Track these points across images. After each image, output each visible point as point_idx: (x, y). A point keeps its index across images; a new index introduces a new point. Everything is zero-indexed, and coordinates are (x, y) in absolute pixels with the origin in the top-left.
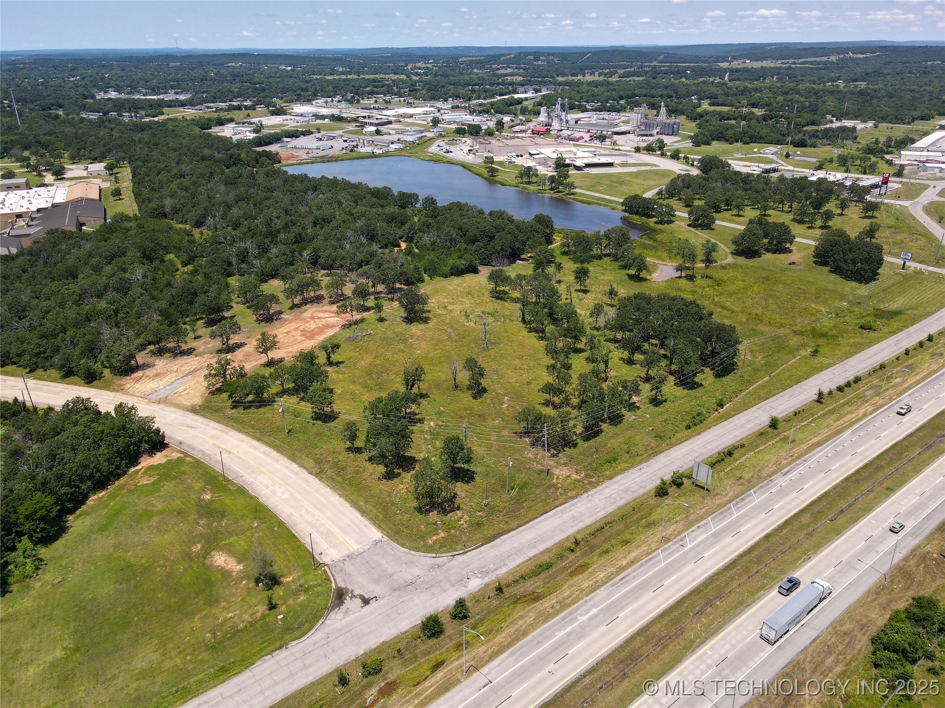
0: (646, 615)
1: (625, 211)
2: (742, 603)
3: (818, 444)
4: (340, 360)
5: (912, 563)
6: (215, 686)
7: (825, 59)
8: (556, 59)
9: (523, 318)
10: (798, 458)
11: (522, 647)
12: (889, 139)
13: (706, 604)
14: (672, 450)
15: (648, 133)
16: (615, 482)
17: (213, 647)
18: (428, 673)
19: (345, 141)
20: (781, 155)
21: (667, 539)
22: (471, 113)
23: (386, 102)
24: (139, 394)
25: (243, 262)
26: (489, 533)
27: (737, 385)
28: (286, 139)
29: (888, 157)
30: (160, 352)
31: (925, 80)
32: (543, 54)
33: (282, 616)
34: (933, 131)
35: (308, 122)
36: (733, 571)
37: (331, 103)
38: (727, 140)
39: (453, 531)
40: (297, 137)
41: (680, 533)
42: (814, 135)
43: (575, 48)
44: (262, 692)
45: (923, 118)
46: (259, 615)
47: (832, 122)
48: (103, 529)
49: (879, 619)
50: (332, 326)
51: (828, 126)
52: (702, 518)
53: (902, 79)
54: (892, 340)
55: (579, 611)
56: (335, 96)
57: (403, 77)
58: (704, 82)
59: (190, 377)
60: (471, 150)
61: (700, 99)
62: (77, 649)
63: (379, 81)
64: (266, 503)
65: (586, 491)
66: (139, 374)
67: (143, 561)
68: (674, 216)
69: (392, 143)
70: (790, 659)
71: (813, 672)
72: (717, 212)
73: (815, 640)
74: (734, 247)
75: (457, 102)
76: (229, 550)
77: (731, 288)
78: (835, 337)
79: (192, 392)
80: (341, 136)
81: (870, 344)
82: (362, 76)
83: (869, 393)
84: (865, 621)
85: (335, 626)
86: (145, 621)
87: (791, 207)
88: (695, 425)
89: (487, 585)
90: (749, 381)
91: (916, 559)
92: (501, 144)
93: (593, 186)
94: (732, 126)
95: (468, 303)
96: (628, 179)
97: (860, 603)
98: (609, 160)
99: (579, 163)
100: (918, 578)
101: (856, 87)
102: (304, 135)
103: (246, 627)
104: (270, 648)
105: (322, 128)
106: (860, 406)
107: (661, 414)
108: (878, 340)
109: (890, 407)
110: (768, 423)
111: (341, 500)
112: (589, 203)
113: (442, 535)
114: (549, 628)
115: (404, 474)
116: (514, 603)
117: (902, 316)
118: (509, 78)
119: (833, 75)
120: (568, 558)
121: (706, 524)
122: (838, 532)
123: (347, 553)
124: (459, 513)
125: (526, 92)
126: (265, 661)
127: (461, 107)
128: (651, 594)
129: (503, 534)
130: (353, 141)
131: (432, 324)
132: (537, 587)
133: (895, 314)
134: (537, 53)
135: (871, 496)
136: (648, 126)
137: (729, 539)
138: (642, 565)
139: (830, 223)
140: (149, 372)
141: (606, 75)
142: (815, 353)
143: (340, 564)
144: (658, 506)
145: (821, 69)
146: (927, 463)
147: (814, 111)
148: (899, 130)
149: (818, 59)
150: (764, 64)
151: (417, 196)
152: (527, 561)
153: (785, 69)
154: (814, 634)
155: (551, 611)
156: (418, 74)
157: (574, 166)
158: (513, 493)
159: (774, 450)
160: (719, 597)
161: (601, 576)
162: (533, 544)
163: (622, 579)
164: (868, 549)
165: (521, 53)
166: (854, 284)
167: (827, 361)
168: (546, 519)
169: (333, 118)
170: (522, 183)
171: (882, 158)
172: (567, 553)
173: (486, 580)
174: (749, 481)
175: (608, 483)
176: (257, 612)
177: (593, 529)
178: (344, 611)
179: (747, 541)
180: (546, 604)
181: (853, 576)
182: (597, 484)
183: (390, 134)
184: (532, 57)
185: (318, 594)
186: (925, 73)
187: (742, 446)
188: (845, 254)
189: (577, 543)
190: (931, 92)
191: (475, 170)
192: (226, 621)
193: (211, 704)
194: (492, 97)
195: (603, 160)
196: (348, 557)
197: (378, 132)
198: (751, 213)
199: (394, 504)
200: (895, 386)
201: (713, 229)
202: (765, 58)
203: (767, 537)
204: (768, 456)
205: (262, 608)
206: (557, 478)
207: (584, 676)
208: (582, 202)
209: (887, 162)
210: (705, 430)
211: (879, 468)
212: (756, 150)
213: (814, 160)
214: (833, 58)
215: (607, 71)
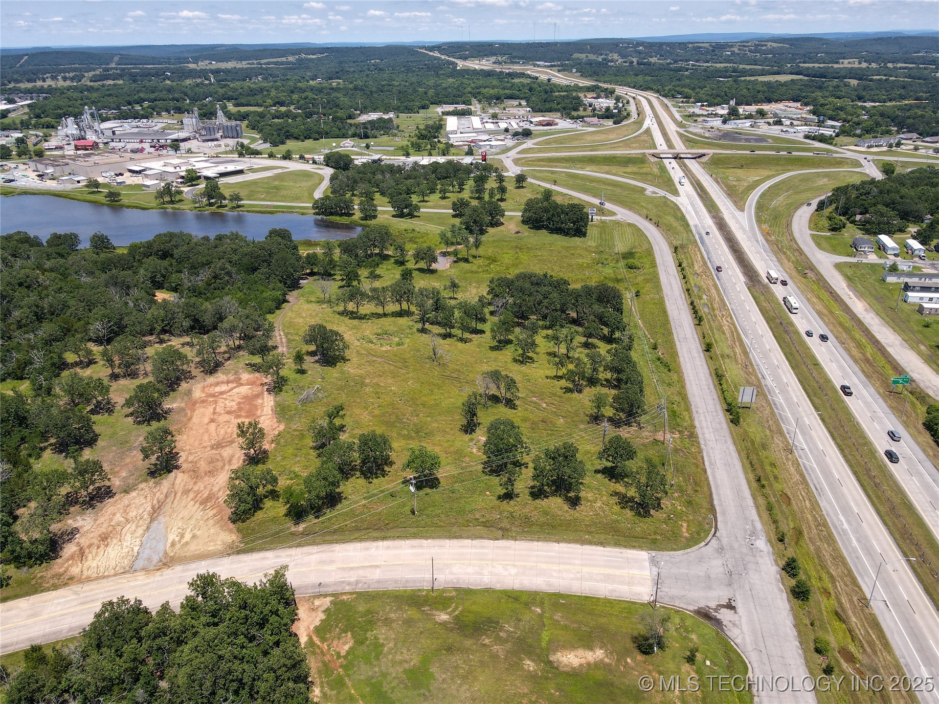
7: (284, 59)
12: (425, 126)
15: (212, 137)
16: (702, 428)
18: (843, 626)
21: (789, 451)
29: (442, 140)
33: (708, 662)
34: (443, 117)
38: (297, 138)
42: (364, 127)
45: (423, 108)
46: (693, 674)
50: (257, 396)
55: (836, 523)
60: (41, 176)
65: (699, 444)
66: (70, 548)
76: (559, 645)
81: (656, 277)
83: (706, 310)
85: (747, 640)
88: (669, 367)
89: (770, 542)
99: (209, 173)
106: (717, 319)
108: (656, 274)
109: (735, 314)
110: (701, 349)
113: (684, 524)
115: (579, 494)
116: (796, 544)
117: (638, 255)
123: (649, 582)
128: (844, 489)
129: (712, 501)
132: (789, 524)
133: (631, 254)
136: (207, 130)
137: (812, 432)
138: (809, 474)
140: (81, 540)
141: (72, 79)
142: (637, 293)
143: (661, 593)
144: (748, 431)
145: (288, 69)
148: (419, 119)
149: (279, 60)
153: (258, 68)
155: (824, 533)
157: (208, 177)
159: (731, 367)
161: (804, 494)
162: (740, 497)
163: (816, 489)
170: (164, 204)
173: (763, 539)
176: (688, 673)
177: (749, 466)
178: (731, 624)
180: (813, 532)
182: (695, 435)
185: (695, 626)
187: (716, 370)
196: (655, 584)
200: (711, 301)
201: (419, 216)
202: (227, 60)
204: (734, 370)
205: (687, 667)
209: (447, 144)
210: (680, 368)
212: (334, 144)
213: (393, 149)
214: (291, 59)
215: (71, 75)
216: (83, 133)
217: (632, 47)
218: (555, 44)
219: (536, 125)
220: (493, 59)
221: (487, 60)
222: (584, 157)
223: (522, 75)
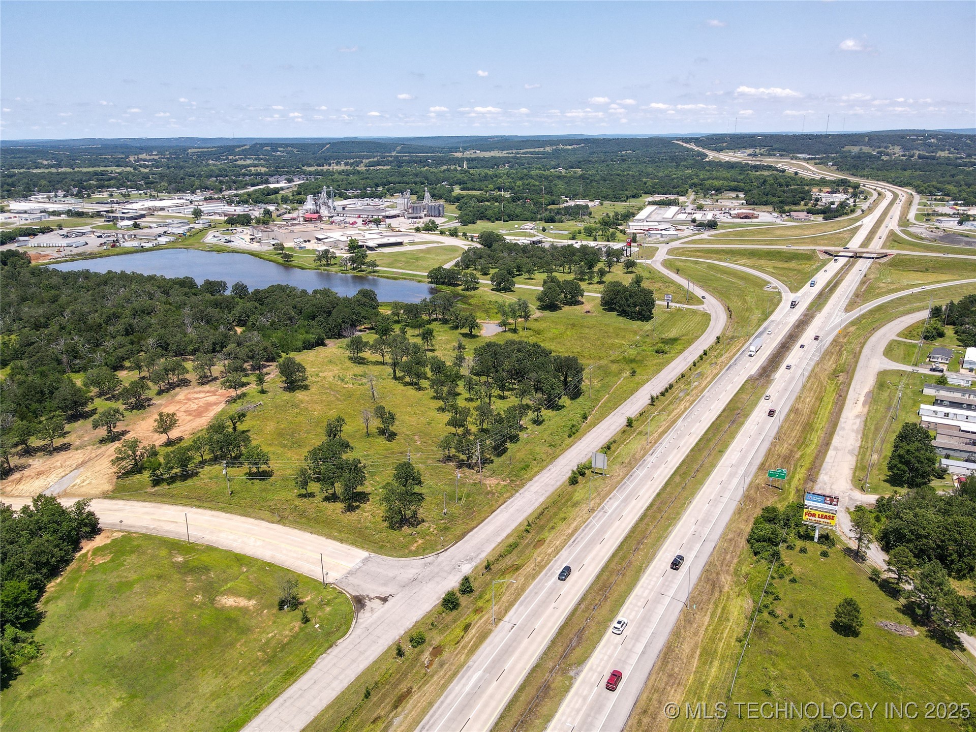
0: (603, 559)
1: (431, 282)
2: (661, 537)
3: (664, 432)
4: (245, 429)
5: (752, 492)
6: (290, 686)
7: (542, 149)
8: (295, 150)
9: (395, 375)
10: (656, 442)
11: (526, 598)
12: (617, 214)
13: (638, 543)
14: (566, 453)
15: (417, 215)
16: (536, 482)
17: (269, 661)
18: (463, 633)
19: (99, 237)
20: (538, 229)
21: (592, 511)
22: (230, 203)
23: (124, 196)
24: (28, 494)
25: (75, 358)
26: (458, 533)
27: (590, 403)
28: (21, 238)
29: (620, 227)
30: (29, 452)
31: (624, 166)
32: (280, 145)
33: (318, 625)
34: (645, 206)
35: (40, 218)
36: (646, 520)
37: (55, 199)
38: (489, 219)
39: (428, 538)
40: (35, 235)
41: (599, 505)
42: (558, 212)
43: (308, 139)
44: (335, 678)
45: (634, 197)
46: (297, 629)
47: (567, 202)
48: (85, 605)
49: (747, 528)
50: (216, 404)
51: (565, 205)
52: (610, 492)
53: (608, 165)
54: (681, 357)
55: (554, 568)
56: (56, 190)
57: (129, 169)
58: (448, 170)
59: (82, 469)
60: (253, 239)
61: (451, 185)
62: (133, 697)
63: (103, 175)
64: (242, 552)
65: (517, 491)
66: (17, 475)
67: (150, 619)
68: (477, 283)
69: (160, 236)
70: (705, 562)
71: (722, 566)
72: (513, 277)
73: (715, 547)
74: (538, 303)
75: (208, 194)
76: (231, 592)
77: (549, 335)
78: (641, 361)
79: (93, 481)
80: (93, 232)
81: (668, 362)
82: (77, 169)
83: (681, 395)
84: (739, 531)
85: (369, 621)
86: (188, 660)
87: (570, 268)
88: (574, 434)
89: (476, 567)
90: (597, 399)
91: (753, 489)
92: (287, 231)
93: (392, 263)
94: (489, 207)
95: (336, 370)
96: (421, 255)
97: (732, 521)
98: (399, 240)
99: (371, 244)
100: (759, 500)
101: (575, 172)
102: (43, 233)
103: (290, 640)
104: (322, 649)
105: (63, 225)
106: (679, 403)
107: (545, 430)
108: (673, 359)
110: (625, 423)
111: (314, 536)
112: (395, 279)
113: (420, 542)
114: (539, 583)
115: (362, 505)
116: (502, 575)
117: (679, 341)
118: (253, 169)
119: (553, 163)
120: (527, 537)
121: (614, 496)
122: (701, 483)
123: (345, 571)
124: (426, 525)
125: (278, 182)
126: (324, 659)
127: (215, 199)
128: (599, 546)
129: (468, 532)
130: (109, 236)
131: (313, 389)
132: (515, 561)
133: (674, 341)
134: (275, 145)
135: (711, 458)
136: (415, 209)
137: (634, 502)
138: (583, 530)
139: (604, 279)
140: (26, 472)
141: (352, 164)
142: (633, 373)
143: (344, 580)
144: (575, 491)
145: (541, 158)
146: (736, 432)
147: (550, 193)
148: (621, 207)
149: (537, 150)
150: (492, 154)
151: (225, 284)
152: (498, 545)
153: (512, 157)
154: (713, 544)
155: (534, 572)
156: (146, 167)
157: (367, 246)
158: (463, 502)
159: (636, 442)
160: (645, 537)
161: (558, 543)
162: (497, 533)
163: (574, 541)
164: (724, 489)
165: (256, 144)
166: (639, 322)
167: (645, 377)
168: (497, 515)
169: (69, 213)
170: (321, 266)
171: (617, 229)
172: (525, 534)
173: (474, 564)
174: (630, 463)
175: (530, 483)
176: (294, 627)
177: (536, 515)
178: (370, 610)
179: (647, 501)
180: (528, 568)
181: (721, 507)
182: (523, 485)
183: (150, 227)
184: (269, 148)
185: (340, 604)
186: (623, 160)
187: (615, 442)
188: (627, 300)
189: (529, 525)
190: (633, 176)
191: (267, 257)
192: (268, 642)
193: (295, 697)
194: (244, 187)
195: (393, 240)
196: (348, 573)
197: (136, 226)
198: (541, 277)
199: (367, 528)
200: (696, 387)
201: (514, 291)
202: (492, 149)
203: (658, 495)
204: (634, 445)
205: (297, 625)
206: (490, 486)
207: (579, 604)
208: (388, 278)
209: (621, 231)
210: (583, 436)
211: (709, 440)
212: (516, 226)
213: (566, 232)
214: (548, 149)
215: (352, 161)
216: (318, 208)
217: (921, 140)
218: (827, 136)
219: (734, 217)
220: (750, 151)
221: (743, 153)
222: (746, 250)
223: (770, 167)
